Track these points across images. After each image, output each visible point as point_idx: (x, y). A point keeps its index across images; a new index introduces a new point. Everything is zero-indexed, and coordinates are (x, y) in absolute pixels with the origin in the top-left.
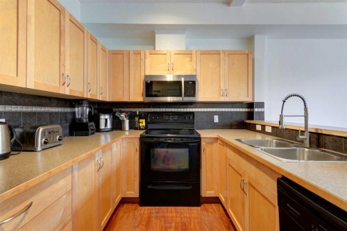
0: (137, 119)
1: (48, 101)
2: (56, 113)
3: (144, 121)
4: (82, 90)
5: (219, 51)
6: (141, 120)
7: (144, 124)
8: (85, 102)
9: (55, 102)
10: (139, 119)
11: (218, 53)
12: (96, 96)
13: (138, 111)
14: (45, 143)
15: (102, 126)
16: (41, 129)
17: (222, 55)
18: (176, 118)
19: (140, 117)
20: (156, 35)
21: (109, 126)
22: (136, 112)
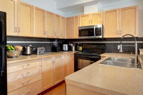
0: (78, 46)
1: (44, 40)
2: (46, 44)
3: (81, 47)
4: (52, 36)
5: (116, 9)
6: (80, 47)
7: (81, 49)
8: (56, 40)
9: (46, 40)
10: (79, 46)
11: (115, 11)
12: (59, 37)
13: (79, 43)
14: (40, 52)
15: (64, 49)
16: (39, 48)
17: (118, 12)
18: (95, 46)
19: (80, 45)
20: (84, 7)
21: (67, 49)
22: (78, 43)
